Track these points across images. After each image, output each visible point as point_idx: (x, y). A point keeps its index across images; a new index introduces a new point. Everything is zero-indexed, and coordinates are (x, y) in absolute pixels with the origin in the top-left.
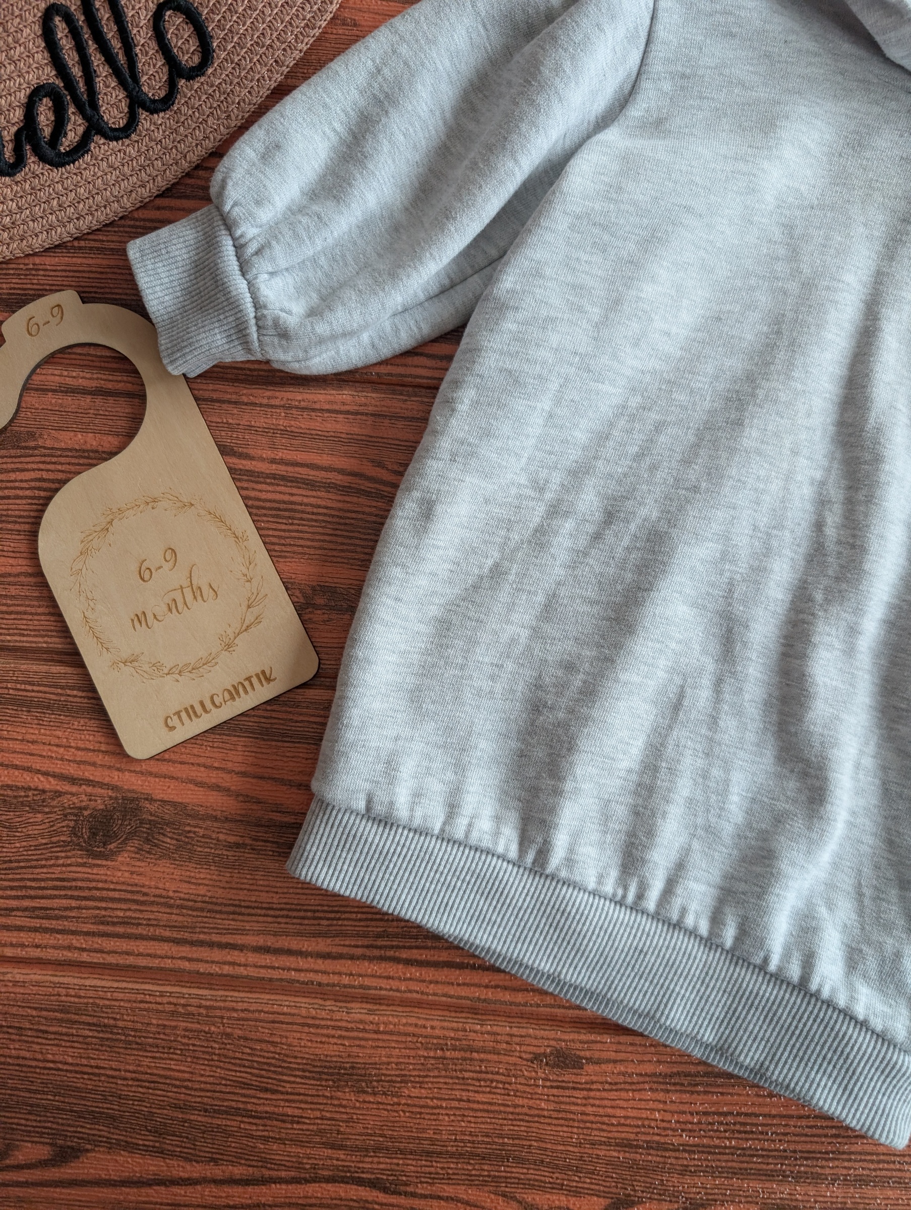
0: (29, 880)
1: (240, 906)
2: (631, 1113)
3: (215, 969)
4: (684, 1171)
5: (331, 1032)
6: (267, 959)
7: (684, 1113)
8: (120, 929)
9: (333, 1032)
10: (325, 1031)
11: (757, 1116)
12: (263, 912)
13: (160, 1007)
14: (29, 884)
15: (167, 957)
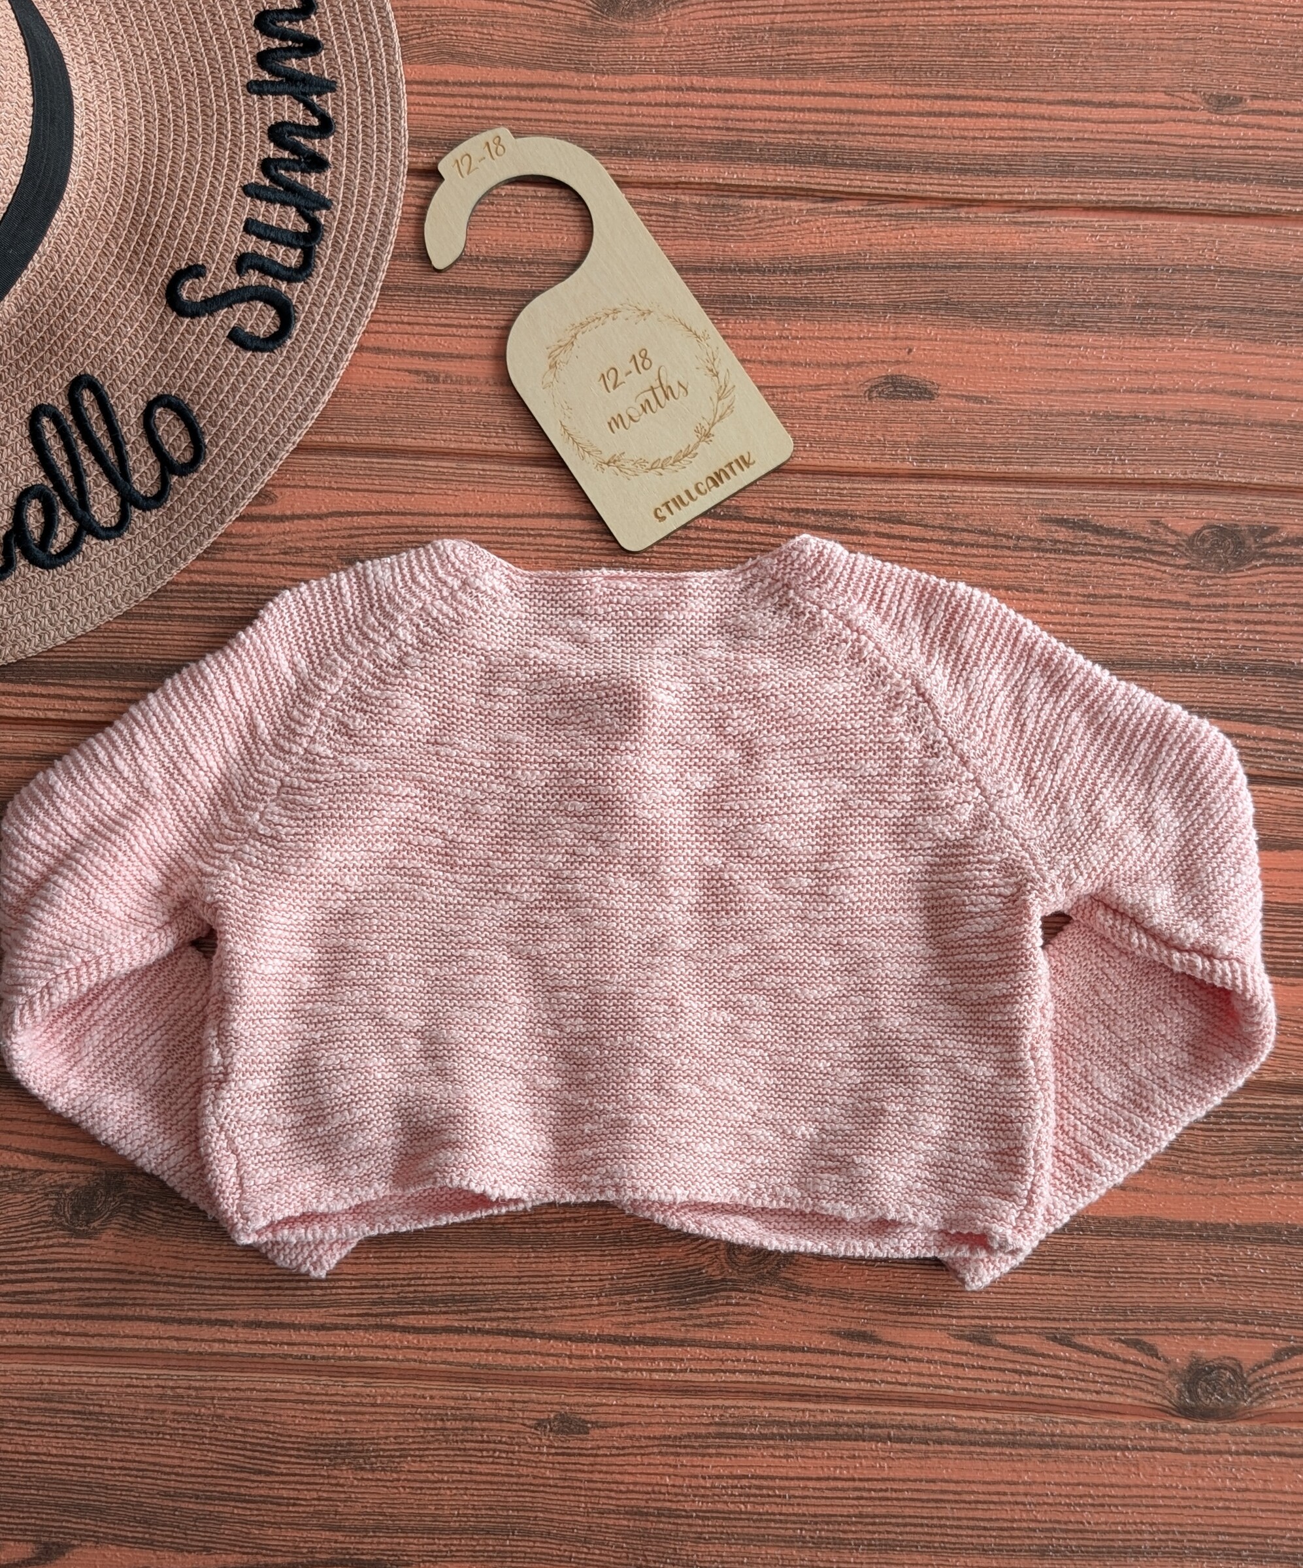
0: (10, 1263)
1: (230, 1280)
2: (640, 1479)
3: (205, 1347)
4: (699, 1538)
5: (326, 1407)
6: (260, 1334)
7: (696, 1477)
8: (105, 1311)
9: (328, 1408)
10: (320, 1407)
11: (773, 1478)
12: (254, 1285)
13: (147, 1391)
14: (9, 1267)
15: (154, 1338)
